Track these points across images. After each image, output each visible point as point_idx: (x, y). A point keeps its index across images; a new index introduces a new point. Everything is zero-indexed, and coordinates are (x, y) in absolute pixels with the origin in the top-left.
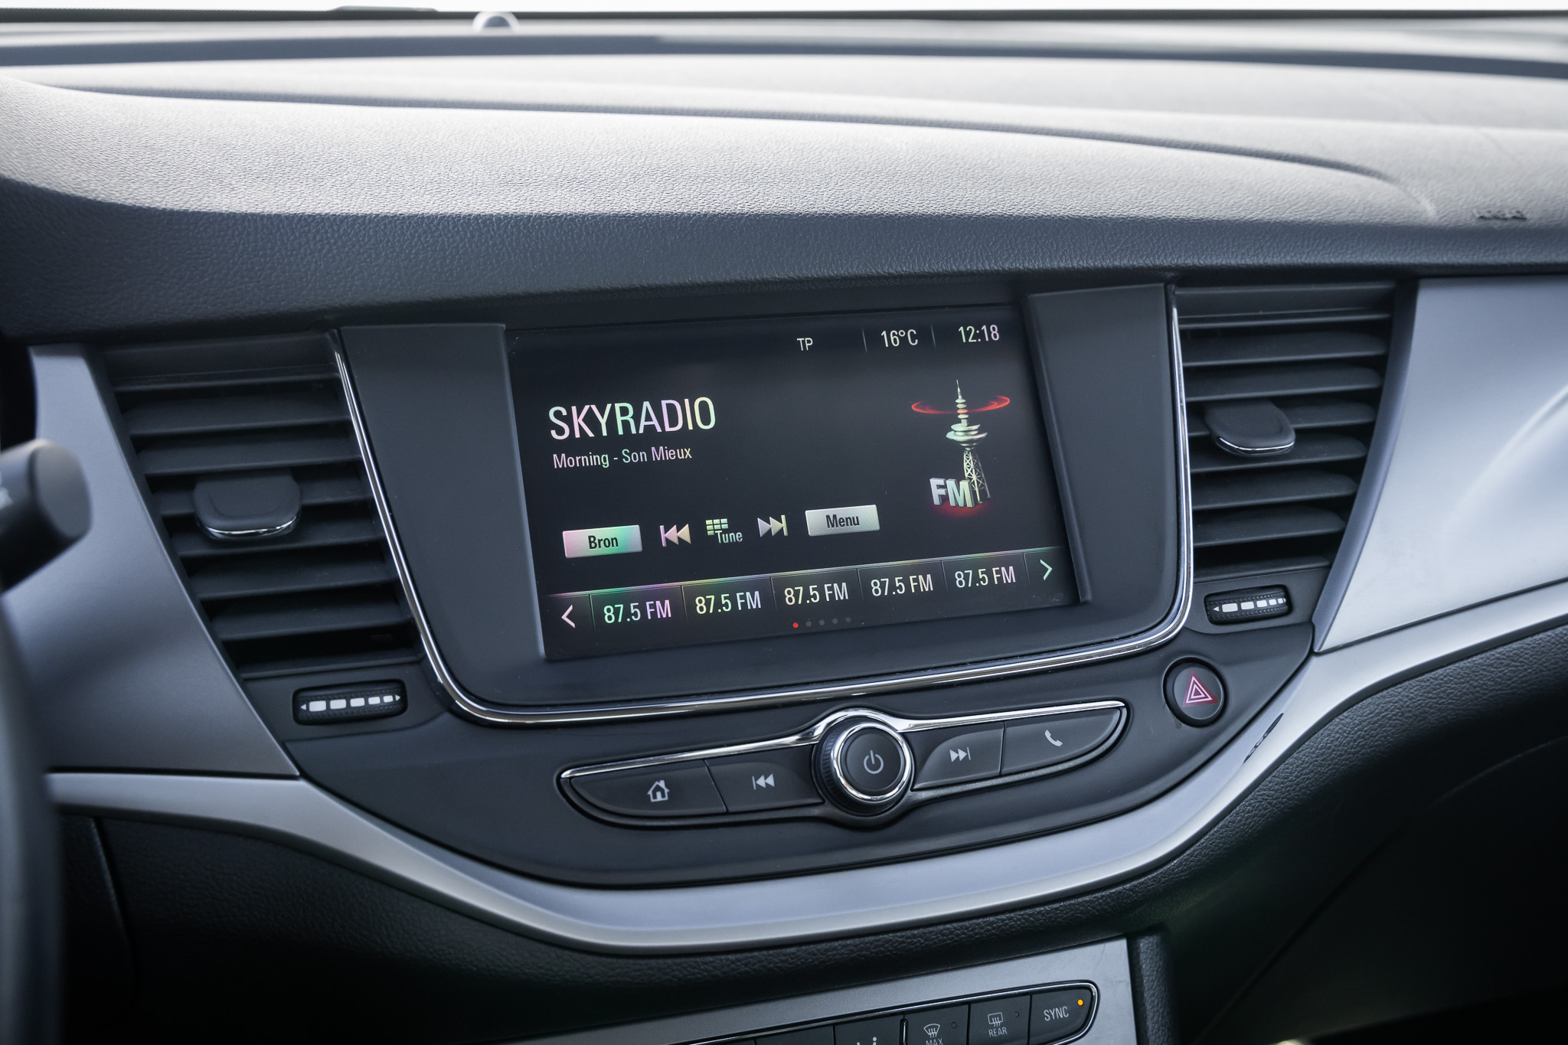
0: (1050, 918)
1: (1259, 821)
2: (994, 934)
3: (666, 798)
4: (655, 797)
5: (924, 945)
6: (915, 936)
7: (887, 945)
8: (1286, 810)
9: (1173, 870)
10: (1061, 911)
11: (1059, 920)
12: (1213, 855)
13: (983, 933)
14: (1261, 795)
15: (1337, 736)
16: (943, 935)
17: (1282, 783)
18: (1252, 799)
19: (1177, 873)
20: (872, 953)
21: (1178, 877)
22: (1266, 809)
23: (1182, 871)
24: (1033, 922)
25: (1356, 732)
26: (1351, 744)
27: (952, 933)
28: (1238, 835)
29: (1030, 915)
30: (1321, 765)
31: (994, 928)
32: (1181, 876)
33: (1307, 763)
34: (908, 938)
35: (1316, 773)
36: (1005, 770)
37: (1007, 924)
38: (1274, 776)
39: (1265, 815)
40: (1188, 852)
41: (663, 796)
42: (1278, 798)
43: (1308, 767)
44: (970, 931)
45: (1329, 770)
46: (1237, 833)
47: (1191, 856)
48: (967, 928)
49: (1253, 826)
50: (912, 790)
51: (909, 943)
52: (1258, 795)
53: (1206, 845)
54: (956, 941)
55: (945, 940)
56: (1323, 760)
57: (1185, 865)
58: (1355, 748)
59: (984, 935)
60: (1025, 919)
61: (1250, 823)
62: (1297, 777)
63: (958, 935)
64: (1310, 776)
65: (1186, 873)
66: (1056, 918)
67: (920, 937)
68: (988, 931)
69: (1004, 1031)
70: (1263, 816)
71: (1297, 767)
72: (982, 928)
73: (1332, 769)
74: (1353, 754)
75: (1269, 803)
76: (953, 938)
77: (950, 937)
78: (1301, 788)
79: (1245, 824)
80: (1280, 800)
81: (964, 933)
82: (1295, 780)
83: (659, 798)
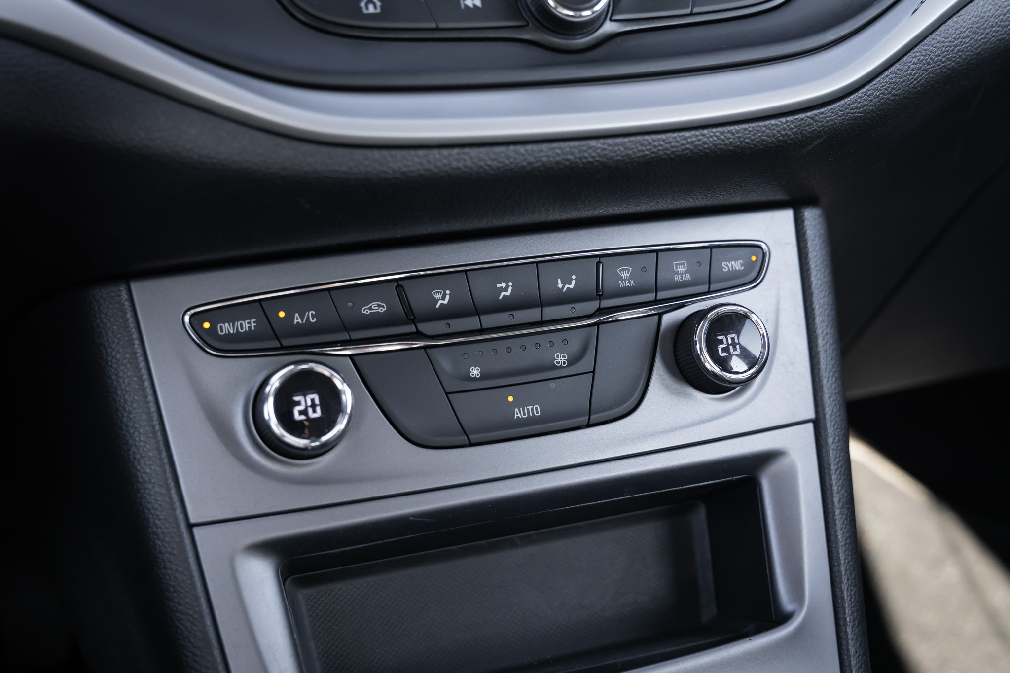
0: (739, 137)
1: (923, 74)
2: (688, 149)
3: (378, 11)
4: (367, 8)
5: (623, 154)
6: (616, 145)
7: (590, 151)
8: (945, 70)
9: (849, 105)
10: (750, 131)
11: (747, 140)
12: (883, 98)
13: (678, 147)
14: (925, 50)
15: (991, 7)
16: (642, 145)
17: (943, 42)
18: (917, 52)
19: (852, 109)
20: (576, 157)
21: (852, 113)
22: (929, 64)
23: (857, 108)
24: (723, 141)
25: (1005, 7)
26: (1001, 17)
27: (650, 144)
28: (904, 84)
29: (721, 133)
30: (975, 32)
31: (688, 143)
32: (855, 113)
33: (964, 27)
34: (610, 145)
35: (971, 39)
36: (696, 10)
37: (700, 139)
38: (937, 35)
39: (927, 70)
40: (862, 91)
41: (375, 7)
42: (940, 56)
43: (964, 31)
44: (666, 143)
45: (982, 39)
46: (904, 81)
47: (865, 95)
48: (664, 141)
49: (917, 78)
50: (611, 20)
51: (610, 151)
52: (922, 50)
53: (878, 87)
54: (653, 153)
55: (643, 151)
56: (977, 28)
57: (859, 102)
58: (1005, 22)
59: (679, 149)
60: (716, 136)
61: (916, 74)
62: (955, 39)
63: (655, 147)
64: (967, 40)
65: (861, 110)
66: (745, 138)
67: (622, 145)
68: (683, 145)
69: (688, 277)
70: (926, 70)
71: (956, 30)
72: (678, 142)
73: (984, 38)
74: (1003, 28)
75: (931, 59)
76: (651, 149)
77: (648, 147)
78: (958, 51)
79: (910, 74)
80: (941, 58)
81: (661, 146)
82: (953, 42)
83: (371, 10)
